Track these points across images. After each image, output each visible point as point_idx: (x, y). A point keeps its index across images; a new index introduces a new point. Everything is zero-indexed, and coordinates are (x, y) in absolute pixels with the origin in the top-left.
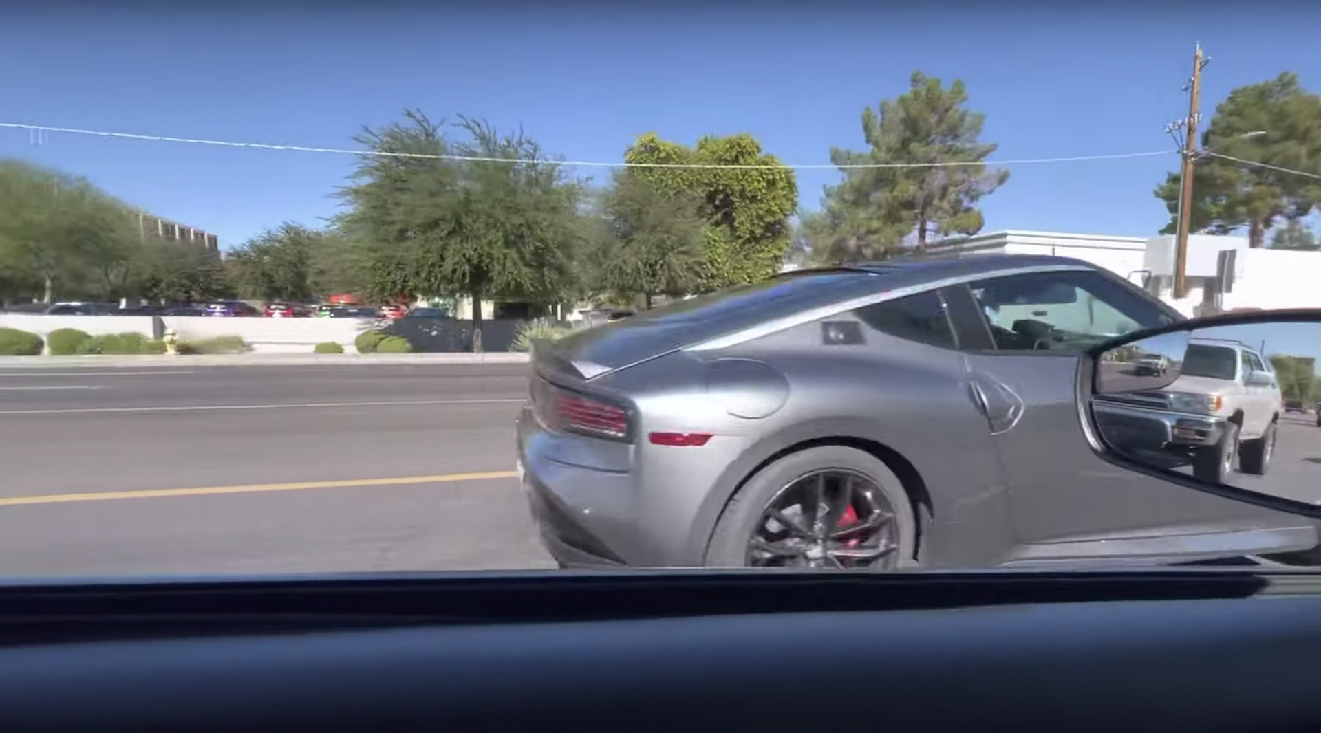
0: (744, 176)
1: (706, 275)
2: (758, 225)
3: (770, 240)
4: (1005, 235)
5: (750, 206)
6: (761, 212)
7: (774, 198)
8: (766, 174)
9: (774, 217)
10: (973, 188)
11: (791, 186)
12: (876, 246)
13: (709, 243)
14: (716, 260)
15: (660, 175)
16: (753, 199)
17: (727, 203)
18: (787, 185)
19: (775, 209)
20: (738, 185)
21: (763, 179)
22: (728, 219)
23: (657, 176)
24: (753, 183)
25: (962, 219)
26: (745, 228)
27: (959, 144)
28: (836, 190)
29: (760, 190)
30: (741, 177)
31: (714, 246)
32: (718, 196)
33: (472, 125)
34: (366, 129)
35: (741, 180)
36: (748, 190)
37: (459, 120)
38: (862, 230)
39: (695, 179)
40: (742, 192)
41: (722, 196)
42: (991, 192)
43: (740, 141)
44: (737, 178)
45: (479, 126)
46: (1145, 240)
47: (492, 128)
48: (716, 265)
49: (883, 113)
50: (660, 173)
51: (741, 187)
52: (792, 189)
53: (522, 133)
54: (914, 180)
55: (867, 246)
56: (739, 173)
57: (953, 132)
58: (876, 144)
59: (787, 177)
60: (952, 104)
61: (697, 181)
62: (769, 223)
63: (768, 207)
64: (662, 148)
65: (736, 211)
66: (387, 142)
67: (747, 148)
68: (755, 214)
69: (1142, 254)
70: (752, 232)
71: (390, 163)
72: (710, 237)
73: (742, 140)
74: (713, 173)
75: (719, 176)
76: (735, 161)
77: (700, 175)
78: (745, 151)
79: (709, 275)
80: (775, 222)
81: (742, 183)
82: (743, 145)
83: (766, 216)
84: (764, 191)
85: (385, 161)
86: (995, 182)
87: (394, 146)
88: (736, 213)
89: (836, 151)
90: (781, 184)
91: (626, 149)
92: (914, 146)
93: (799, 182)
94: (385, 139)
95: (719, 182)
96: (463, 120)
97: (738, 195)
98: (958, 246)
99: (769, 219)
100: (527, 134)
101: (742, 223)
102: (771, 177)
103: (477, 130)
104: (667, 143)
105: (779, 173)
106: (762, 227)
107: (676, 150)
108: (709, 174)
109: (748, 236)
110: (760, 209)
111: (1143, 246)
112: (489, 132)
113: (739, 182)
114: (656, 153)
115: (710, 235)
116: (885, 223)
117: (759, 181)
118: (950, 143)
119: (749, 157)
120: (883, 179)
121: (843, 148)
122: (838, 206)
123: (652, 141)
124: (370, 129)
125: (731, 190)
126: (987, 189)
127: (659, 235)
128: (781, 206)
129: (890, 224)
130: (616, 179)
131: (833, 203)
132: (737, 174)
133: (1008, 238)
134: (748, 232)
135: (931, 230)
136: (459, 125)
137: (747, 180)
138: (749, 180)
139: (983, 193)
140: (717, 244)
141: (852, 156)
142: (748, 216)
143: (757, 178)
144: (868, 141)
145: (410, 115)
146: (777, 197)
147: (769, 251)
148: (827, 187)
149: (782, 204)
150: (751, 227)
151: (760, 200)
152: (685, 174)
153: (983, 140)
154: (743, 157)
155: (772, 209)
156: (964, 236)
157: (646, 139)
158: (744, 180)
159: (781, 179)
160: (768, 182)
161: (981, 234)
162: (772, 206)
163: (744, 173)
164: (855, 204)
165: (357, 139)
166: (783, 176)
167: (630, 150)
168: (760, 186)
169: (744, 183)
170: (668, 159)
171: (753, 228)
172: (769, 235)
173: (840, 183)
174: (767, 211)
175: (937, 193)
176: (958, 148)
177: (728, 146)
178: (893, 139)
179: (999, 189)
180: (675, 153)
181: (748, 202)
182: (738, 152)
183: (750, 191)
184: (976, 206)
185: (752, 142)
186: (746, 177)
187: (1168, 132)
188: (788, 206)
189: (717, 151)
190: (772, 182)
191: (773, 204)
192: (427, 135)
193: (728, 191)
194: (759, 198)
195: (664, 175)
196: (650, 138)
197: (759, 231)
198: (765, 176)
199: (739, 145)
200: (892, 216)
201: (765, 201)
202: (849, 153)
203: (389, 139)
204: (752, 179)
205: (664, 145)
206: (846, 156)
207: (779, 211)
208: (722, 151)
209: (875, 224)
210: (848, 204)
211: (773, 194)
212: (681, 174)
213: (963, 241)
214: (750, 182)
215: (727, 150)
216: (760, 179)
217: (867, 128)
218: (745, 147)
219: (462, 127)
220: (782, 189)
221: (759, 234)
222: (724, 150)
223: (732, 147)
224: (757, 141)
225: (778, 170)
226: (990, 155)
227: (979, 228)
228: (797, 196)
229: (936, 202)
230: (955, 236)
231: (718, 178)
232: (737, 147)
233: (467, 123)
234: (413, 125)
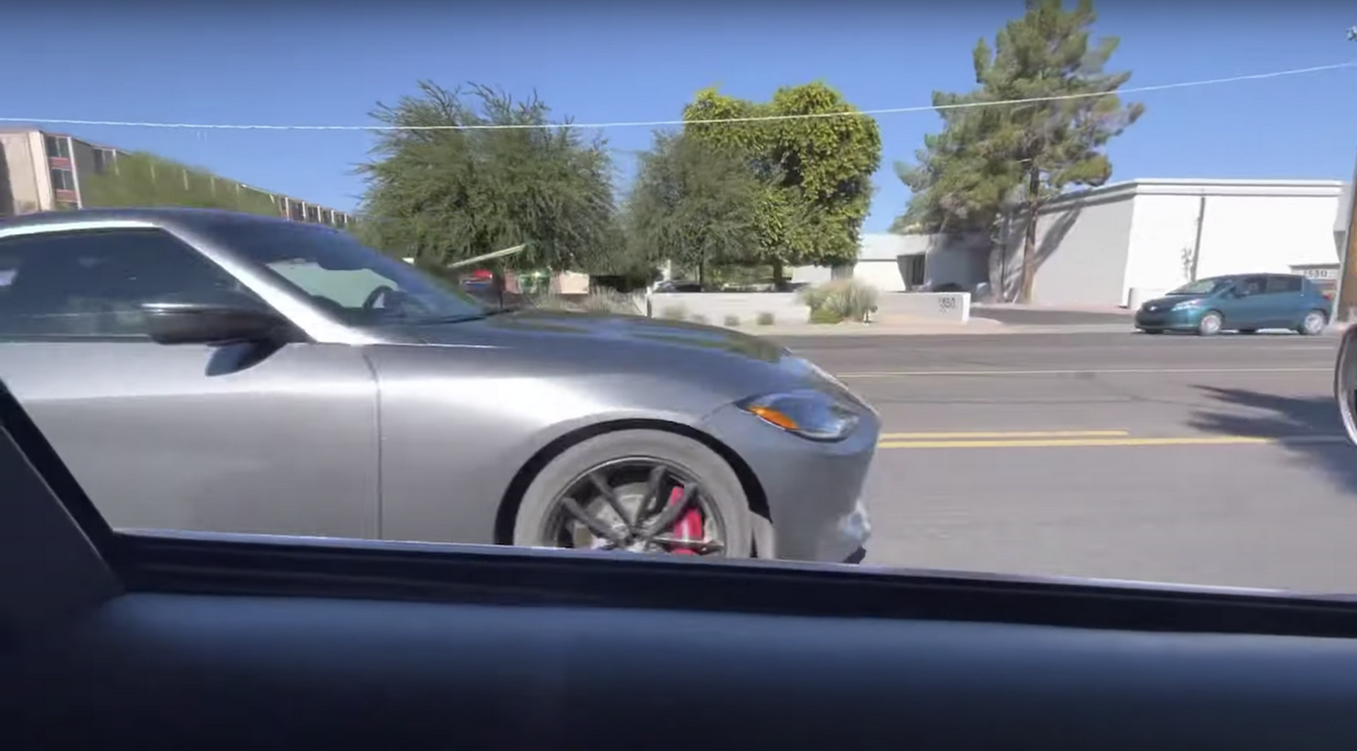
0: (812, 129)
1: (767, 243)
2: (829, 184)
3: (845, 201)
4: (1135, 185)
5: (819, 163)
6: (831, 169)
7: (848, 153)
8: (838, 126)
9: (847, 174)
10: (1097, 128)
11: (871, 136)
12: (971, 203)
13: (770, 208)
14: (777, 225)
15: (716, 134)
16: (823, 155)
17: (793, 161)
18: (866, 137)
19: (849, 165)
20: (805, 141)
21: (835, 131)
22: (793, 178)
23: (712, 135)
24: (822, 136)
25: (1083, 168)
26: (813, 188)
27: (1081, 77)
28: (937, 140)
29: (830, 144)
30: (809, 131)
31: (776, 209)
32: (784, 155)
33: (485, 92)
34: (379, 104)
35: (810, 134)
36: (816, 145)
37: (471, 88)
38: (959, 185)
39: (753, 136)
40: (810, 146)
41: (788, 154)
42: (1119, 132)
43: (810, 90)
44: (805, 132)
45: (491, 92)
46: (1338, 183)
47: (507, 96)
48: (777, 230)
49: (998, 45)
50: (716, 131)
51: (809, 142)
52: (873, 141)
53: (536, 96)
54: (1021, 123)
55: (963, 204)
56: (807, 126)
57: (1073, 62)
58: (987, 81)
59: (867, 129)
60: (1070, 28)
61: (757, 138)
62: (842, 181)
63: (840, 163)
64: (718, 104)
65: (805, 170)
66: (403, 115)
67: (818, 97)
68: (823, 171)
69: (1335, 200)
70: (822, 194)
71: (409, 137)
72: (770, 201)
73: (812, 88)
74: (778, 128)
75: (786, 131)
76: (806, 112)
77: (761, 131)
78: (815, 101)
79: (770, 242)
80: (851, 179)
82: (813, 94)
83: (838, 174)
84: (835, 145)
85: (404, 136)
86: (1126, 118)
87: (410, 120)
88: (804, 172)
89: (938, 94)
90: (857, 136)
91: (685, 107)
92: (1021, 83)
93: (880, 132)
94: (400, 113)
95: (784, 138)
96: (475, 88)
97: (804, 151)
98: (1081, 200)
99: (843, 176)
100: (540, 99)
101: (810, 183)
102: (843, 129)
103: (490, 96)
104: (725, 98)
105: (855, 123)
106: (834, 187)
107: (736, 105)
108: (775, 129)
109: (817, 197)
110: (832, 166)
111: (1337, 190)
112: (505, 99)
113: (807, 136)
114: (714, 108)
115: (771, 197)
116: (985, 176)
117: (829, 135)
118: (1069, 75)
119: (819, 107)
120: (988, 123)
121: (946, 91)
122: (938, 157)
123: (709, 97)
124: (383, 103)
125: (798, 145)
126: (1115, 128)
127: (704, 200)
128: (855, 161)
129: (991, 176)
130: (660, 142)
131: (933, 156)
132: (805, 128)
133: (1140, 188)
134: (817, 193)
135: (1043, 181)
136: (471, 93)
137: (816, 133)
138: (819, 134)
139: (1109, 135)
140: (777, 207)
141: (956, 99)
142: (818, 174)
143: (827, 131)
144: (978, 81)
145: (425, 87)
146: (851, 151)
147: (843, 213)
148: (929, 137)
149: (857, 158)
150: (821, 187)
151: (832, 156)
152: (743, 131)
153: (1112, 68)
154: (813, 108)
155: (845, 165)
156: (1086, 187)
157: (702, 95)
158: (812, 133)
159: (858, 130)
160: (841, 133)
161: (1109, 184)
162: (844, 162)
163: (813, 126)
164: (959, 154)
165: (370, 114)
166: (860, 127)
167: (688, 107)
168: (830, 141)
169: (812, 137)
170: (725, 114)
171: (824, 188)
172: (843, 194)
173: (941, 131)
174: (840, 167)
175: (1049, 136)
176: (1079, 81)
177: (796, 96)
178: (1002, 77)
179: (1130, 130)
180: (734, 108)
181: (817, 158)
182: (807, 102)
183: (818, 147)
184: (1102, 150)
185: (826, 91)
186: (815, 131)
188: (863, 160)
189: (786, 102)
190: (845, 134)
191: (846, 160)
192: (444, 107)
193: (796, 148)
194: (829, 153)
195: (721, 133)
196: (708, 93)
197: (829, 192)
198: (836, 128)
199: (809, 95)
200: (994, 168)
201: (837, 156)
202: (954, 96)
203: (403, 112)
204: (821, 132)
205: (721, 100)
206: (951, 99)
207: (852, 167)
208: (790, 102)
209: (975, 177)
210: (947, 157)
211: (846, 148)
212: (738, 131)
213: (1087, 193)
214: (818, 136)
215: (796, 100)
216: (832, 132)
217: (978, 66)
218: (815, 96)
219: (474, 95)
220: (859, 142)
221: (831, 194)
222: (793, 101)
223: (801, 97)
224: (831, 89)
225: (851, 121)
226: (1121, 86)
227: (1106, 177)
228: (879, 150)
229: (1047, 148)
230: (1069, 188)
231: (784, 133)
232: (806, 97)
233: (480, 91)
234: (428, 97)
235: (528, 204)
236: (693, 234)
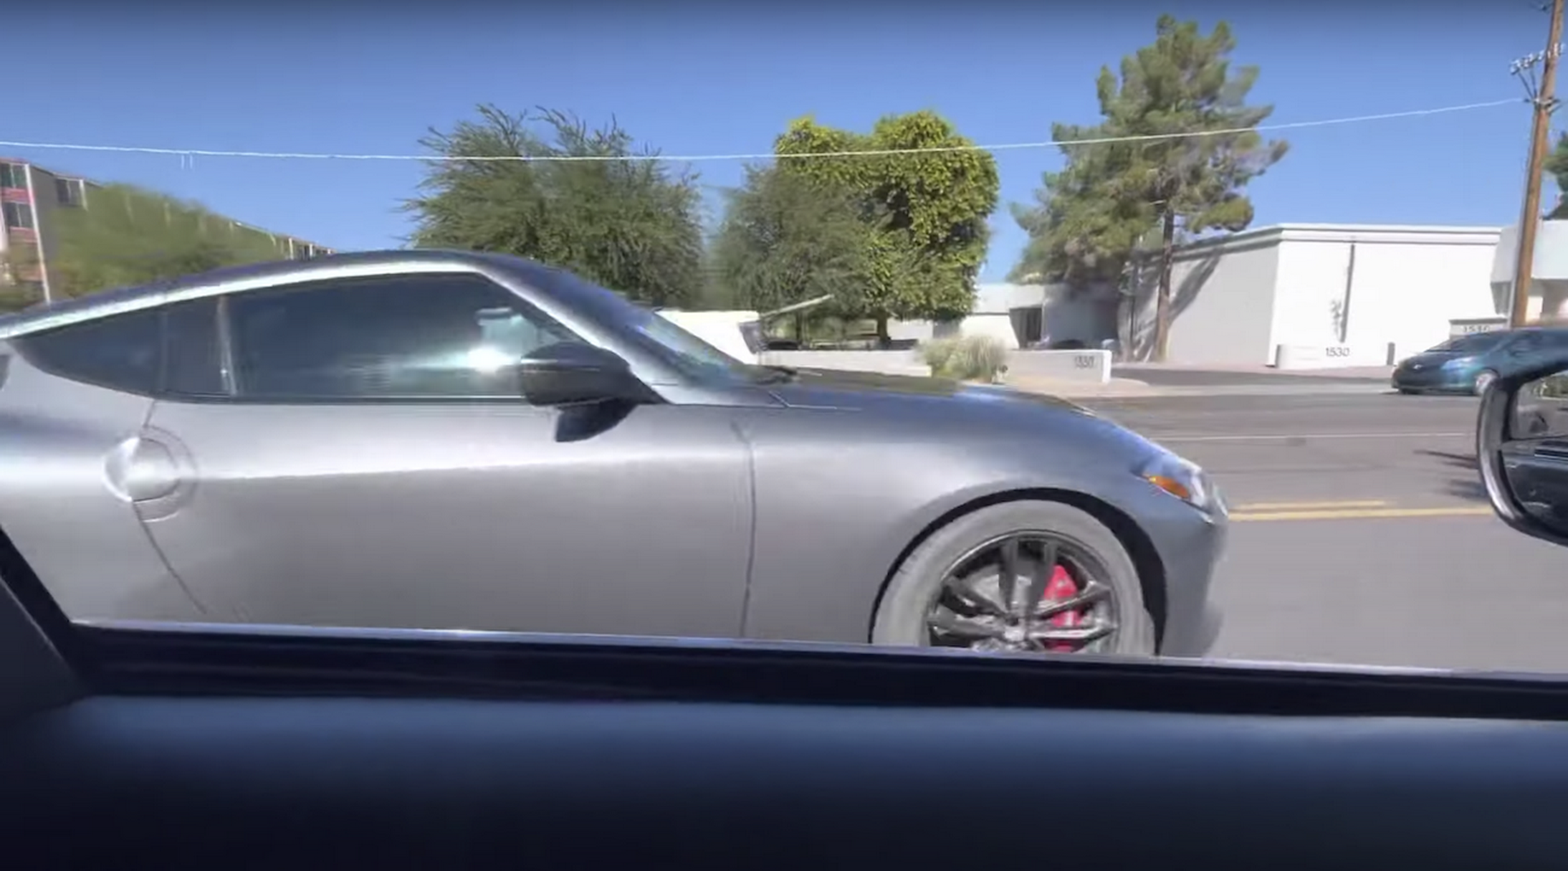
0: (922, 165)
1: (872, 293)
2: (942, 227)
3: (959, 247)
4: (1280, 230)
5: (931, 203)
6: (944, 211)
7: (962, 192)
8: (951, 161)
9: (962, 216)
10: (1237, 167)
11: (988, 174)
12: (1100, 249)
13: (876, 254)
14: (884, 273)
15: (814, 169)
16: (934, 194)
17: (901, 200)
18: (982, 174)
19: (965, 206)
20: (915, 177)
21: (948, 168)
22: (901, 220)
23: (810, 171)
24: (934, 173)
25: (1223, 211)
26: (924, 231)
27: (1218, 110)
28: (1058, 178)
29: (943, 181)
30: (919, 167)
31: (882, 255)
32: (890, 193)
33: (556, 118)
34: (431, 130)
35: (919, 170)
36: (927, 183)
37: (540, 113)
38: (1086, 229)
39: (857, 172)
40: (920, 184)
41: (894, 192)
42: (1261, 172)
43: (919, 120)
44: (914, 168)
45: (563, 119)
46: (1499, 230)
47: (581, 122)
48: (884, 279)
49: (1124, 73)
50: (813, 166)
51: (918, 179)
52: (989, 179)
53: (615, 123)
54: (1155, 160)
55: (1091, 250)
56: (917, 161)
57: (1210, 93)
58: (1112, 113)
59: (982, 165)
60: (1207, 55)
61: (861, 174)
62: (956, 224)
63: (954, 204)
64: (816, 135)
65: (914, 210)
66: (458, 143)
67: (929, 127)
68: (936, 213)
69: (1493, 248)
70: (933, 238)
71: (464, 170)
72: (876, 245)
73: (922, 118)
74: (884, 163)
75: (892, 167)
76: (914, 145)
77: (865, 166)
78: (925, 132)
79: (876, 292)
80: (965, 222)
81: (921, 174)
82: (922, 125)
83: (952, 216)
84: (948, 183)
85: (460, 167)
86: (1268, 157)
87: (467, 149)
88: (913, 213)
89: (1059, 127)
90: (971, 174)
91: (777, 138)
92: (1154, 116)
93: (998, 168)
94: (455, 141)
95: (891, 174)
96: (544, 113)
97: (913, 189)
98: (1220, 246)
99: (956, 219)
100: (620, 127)
101: (921, 226)
102: (958, 165)
103: (562, 124)
104: (823, 128)
105: (970, 158)
106: (947, 230)
107: (836, 136)
108: (880, 165)
109: (928, 242)
110: (945, 207)
111: (1496, 238)
112: (579, 126)
113: (917, 173)
114: (811, 140)
115: (877, 242)
116: (1115, 219)
117: (941, 171)
118: (1206, 108)
119: (929, 140)
120: (1117, 160)
121: (1067, 123)
122: (1059, 198)
123: (805, 126)
124: (436, 130)
125: (907, 183)
126: (1257, 168)
127: (804, 245)
128: (972, 202)
129: (1121, 220)
130: (753, 177)
131: (1054, 196)
132: (915, 163)
133: (1284, 234)
134: (928, 237)
135: (1178, 226)
136: (539, 118)
137: (926, 170)
138: (930, 170)
139: (1251, 175)
140: (884, 253)
141: (1079, 133)
142: (929, 215)
143: (940, 167)
144: (1103, 113)
145: (484, 111)
146: (966, 190)
147: (957, 260)
148: (1048, 175)
149: (973, 199)
150: (932, 230)
151: (944, 195)
152: (845, 166)
153: (1253, 101)
154: (923, 140)
155: (960, 205)
156: (1225, 232)
157: (798, 124)
158: (922, 170)
159: (973, 166)
160: (955, 170)
161: (1250, 229)
162: (958, 202)
163: (923, 161)
164: (1084, 194)
165: (422, 142)
166: (976, 163)
167: (781, 138)
168: (943, 178)
169: (923, 173)
170: (824, 146)
171: (935, 231)
172: (957, 239)
173: (1063, 168)
174: (954, 209)
175: (1185, 176)
176: (1216, 115)
177: (904, 127)
178: (1131, 109)
179: (1273, 169)
180: (834, 140)
181: (928, 197)
182: (916, 134)
183: (930, 185)
184: (1243, 191)
185: (937, 121)
186: (926, 166)
187: (1513, 74)
188: (980, 200)
189: (891, 134)
190: (960, 171)
191: (960, 200)
192: (506, 134)
193: (904, 186)
194: (942, 192)
195: (819, 169)
196: (803, 122)
197: (942, 235)
198: (949, 164)
199: (918, 126)
200: (1125, 210)
201: (950, 196)
202: (1076, 129)
203: (458, 139)
204: (933, 169)
205: (819, 131)
206: (1073, 132)
207: (968, 208)
208: (897, 134)
209: (1103, 221)
210: (1072, 197)
211: (961, 186)
212: (839, 166)
213: (1226, 239)
214: (930, 173)
215: (904, 132)
216: (945, 169)
217: (1102, 95)
218: (925, 127)
219: (543, 121)
220: (975, 179)
221: (943, 238)
222: (900, 133)
223: (909, 128)
224: (943, 119)
225: (966, 155)
226: (1262, 121)
227: (1247, 221)
228: (996, 189)
229: (1183, 188)
230: (1208, 233)
231: (890, 169)
232: (915, 128)
233: (550, 117)
234: (488, 122)
235: (609, 248)
236: (790, 283)
